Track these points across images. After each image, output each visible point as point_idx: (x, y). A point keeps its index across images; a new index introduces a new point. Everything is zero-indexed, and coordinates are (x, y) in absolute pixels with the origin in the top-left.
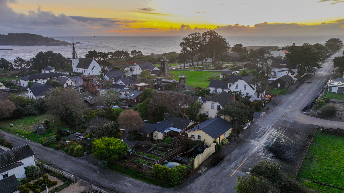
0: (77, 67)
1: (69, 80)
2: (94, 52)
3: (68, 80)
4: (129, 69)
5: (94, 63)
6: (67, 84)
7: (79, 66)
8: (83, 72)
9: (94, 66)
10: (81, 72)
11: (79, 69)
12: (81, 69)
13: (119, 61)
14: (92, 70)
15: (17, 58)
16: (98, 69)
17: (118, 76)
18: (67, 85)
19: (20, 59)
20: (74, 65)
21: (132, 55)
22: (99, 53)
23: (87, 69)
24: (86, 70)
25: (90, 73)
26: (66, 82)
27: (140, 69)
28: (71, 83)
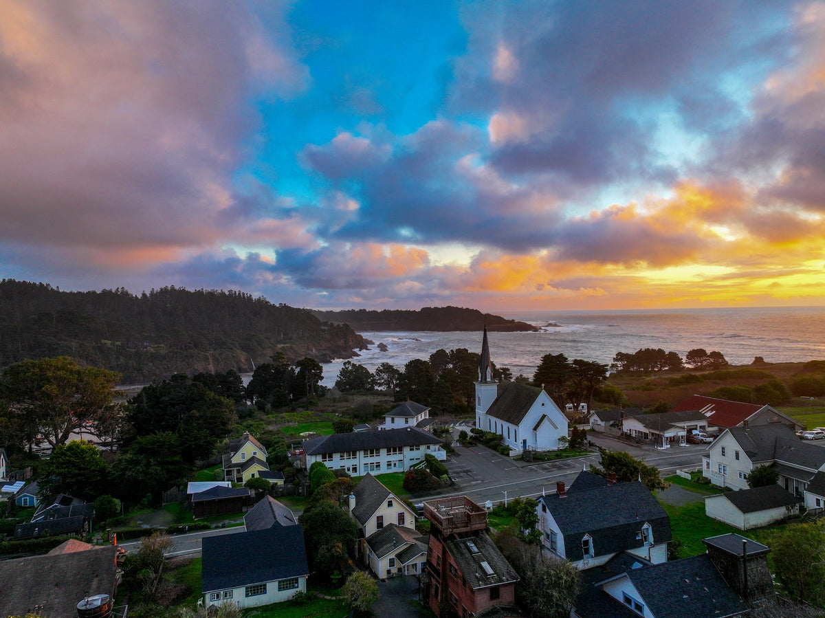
0: (490, 412)
1: (390, 504)
2: (561, 358)
3: (385, 503)
4: (684, 433)
5: (543, 404)
6: (380, 519)
7: (493, 411)
8: (505, 435)
9: (544, 416)
10: (499, 433)
11: (493, 419)
12: (499, 422)
13: (648, 384)
14: (535, 429)
15: (383, 365)
16: (556, 428)
17: (622, 521)
18: (380, 525)
19: (391, 367)
20: (479, 405)
21: (689, 363)
22: (576, 362)
23: (517, 424)
24: (512, 427)
25: (525, 442)
26: (378, 513)
27: (742, 454)
28: (401, 517)
